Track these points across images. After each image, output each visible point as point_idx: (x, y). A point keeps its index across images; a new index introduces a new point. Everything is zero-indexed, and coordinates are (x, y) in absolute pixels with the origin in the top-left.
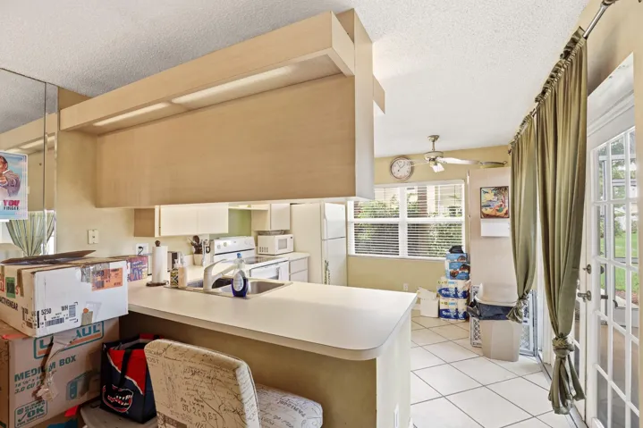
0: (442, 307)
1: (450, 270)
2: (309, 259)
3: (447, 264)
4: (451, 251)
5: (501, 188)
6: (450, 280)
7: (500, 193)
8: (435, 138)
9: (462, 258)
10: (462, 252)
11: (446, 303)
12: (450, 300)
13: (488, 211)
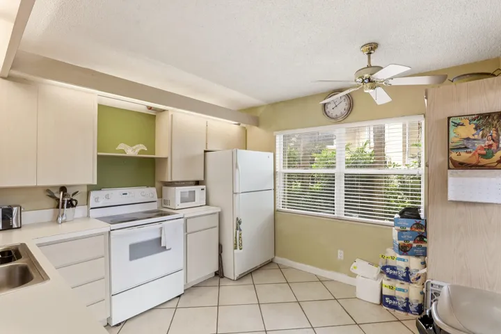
0: (386, 292)
1: (398, 242)
2: (220, 215)
3: (395, 233)
4: (402, 214)
5: (489, 115)
6: (398, 256)
7: (488, 125)
8: (372, 48)
9: (419, 226)
10: (419, 218)
11: (391, 288)
12: (397, 284)
13: (464, 156)
